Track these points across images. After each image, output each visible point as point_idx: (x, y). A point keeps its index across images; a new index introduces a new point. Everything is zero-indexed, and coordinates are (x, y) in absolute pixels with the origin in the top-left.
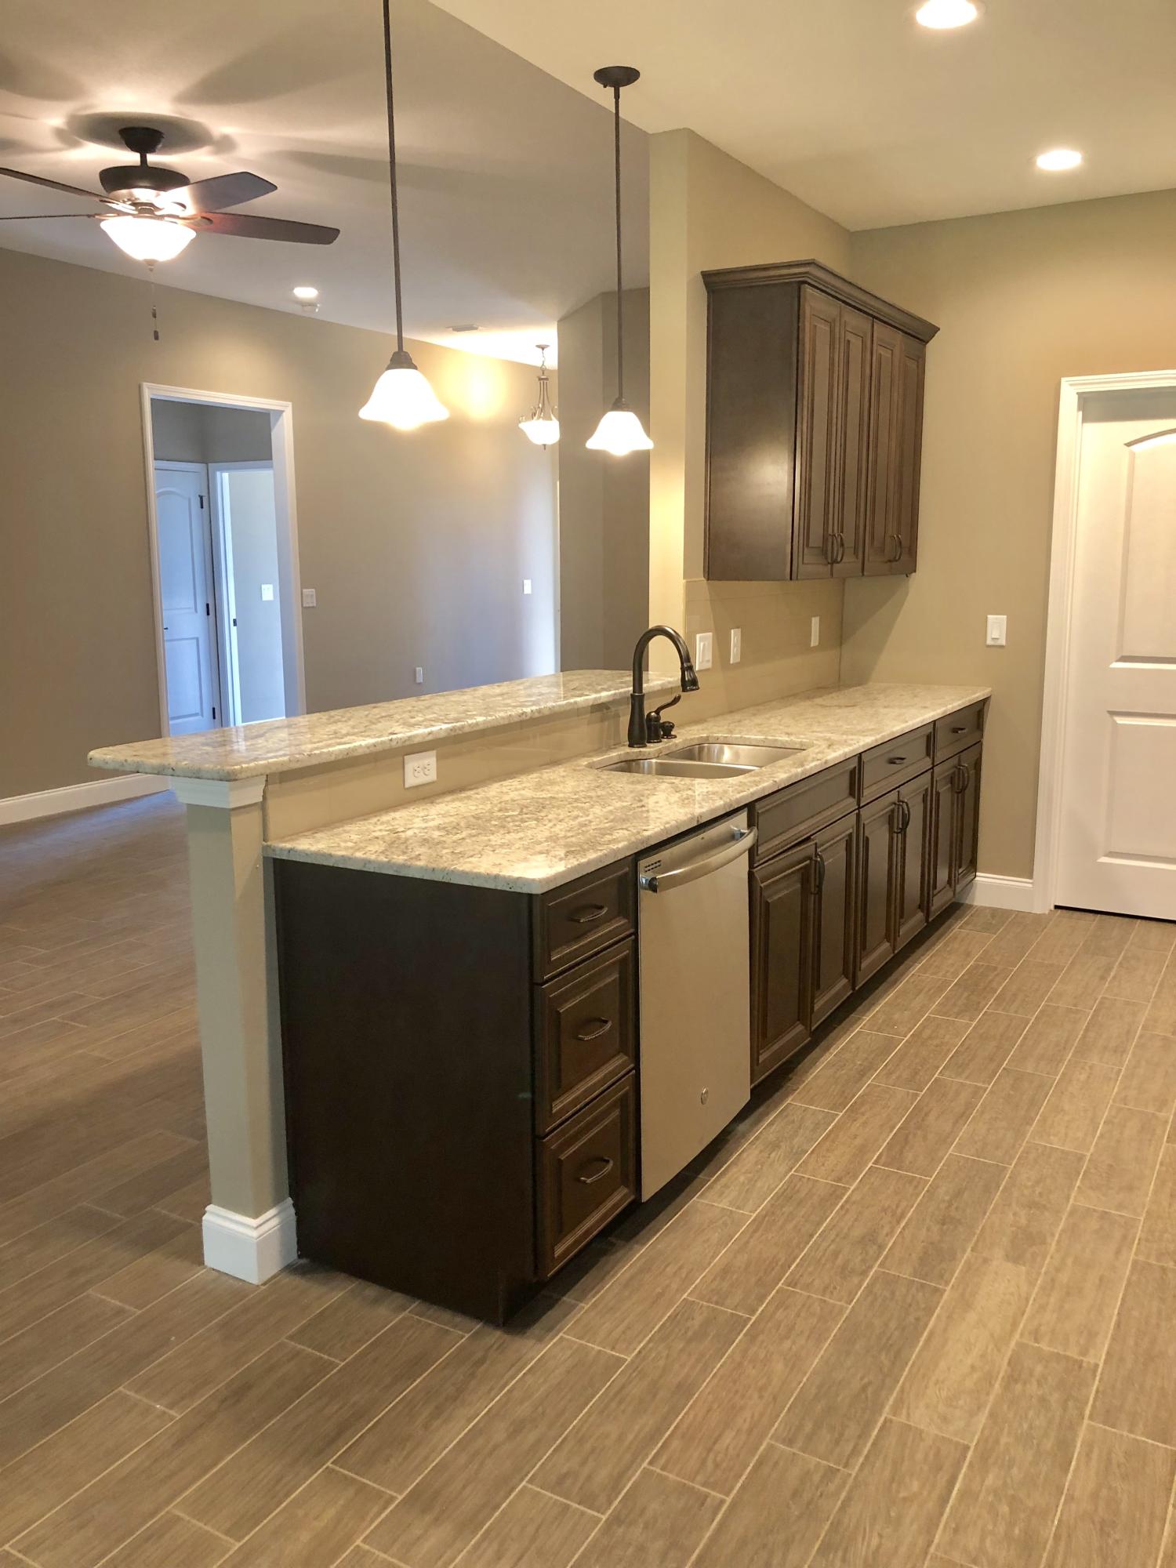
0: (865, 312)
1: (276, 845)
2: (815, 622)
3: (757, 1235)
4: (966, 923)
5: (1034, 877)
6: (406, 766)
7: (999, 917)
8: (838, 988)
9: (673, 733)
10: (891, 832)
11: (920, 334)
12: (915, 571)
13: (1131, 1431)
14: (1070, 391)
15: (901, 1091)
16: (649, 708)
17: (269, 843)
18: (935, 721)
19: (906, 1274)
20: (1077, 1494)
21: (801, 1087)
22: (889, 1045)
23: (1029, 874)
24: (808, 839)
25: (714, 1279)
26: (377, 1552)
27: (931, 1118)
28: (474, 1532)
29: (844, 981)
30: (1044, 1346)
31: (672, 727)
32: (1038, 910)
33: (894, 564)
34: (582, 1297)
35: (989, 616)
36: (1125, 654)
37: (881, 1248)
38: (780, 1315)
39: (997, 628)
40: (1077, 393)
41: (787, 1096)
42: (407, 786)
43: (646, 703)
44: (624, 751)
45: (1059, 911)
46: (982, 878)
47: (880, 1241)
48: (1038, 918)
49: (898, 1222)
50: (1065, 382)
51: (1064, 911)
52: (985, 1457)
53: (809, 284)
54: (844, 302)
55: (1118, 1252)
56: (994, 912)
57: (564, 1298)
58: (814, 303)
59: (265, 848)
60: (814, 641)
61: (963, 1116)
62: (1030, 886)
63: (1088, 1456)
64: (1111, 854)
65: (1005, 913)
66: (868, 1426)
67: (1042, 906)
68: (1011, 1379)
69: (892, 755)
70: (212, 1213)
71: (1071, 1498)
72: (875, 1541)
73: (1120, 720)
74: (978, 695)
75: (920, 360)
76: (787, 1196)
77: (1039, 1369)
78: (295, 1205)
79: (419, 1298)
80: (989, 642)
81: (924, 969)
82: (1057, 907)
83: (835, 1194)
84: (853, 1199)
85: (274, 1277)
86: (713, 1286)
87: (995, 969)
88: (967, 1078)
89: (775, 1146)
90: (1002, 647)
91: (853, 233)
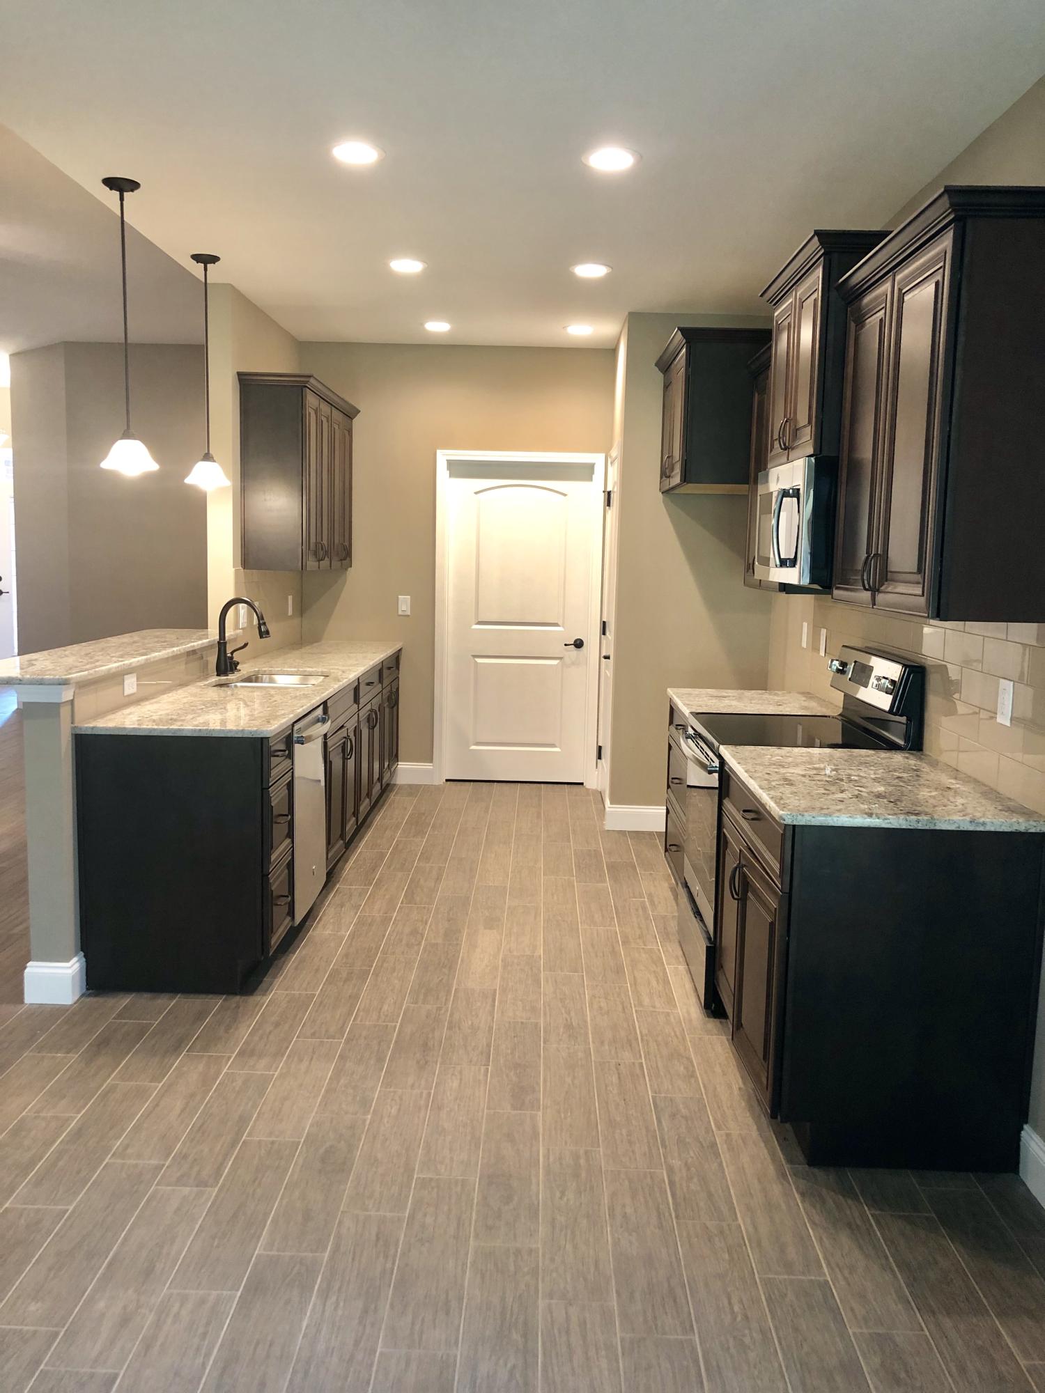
0: (327, 401)
1: (82, 725)
2: (290, 598)
3: (354, 940)
4: (396, 793)
5: (434, 760)
6: (125, 683)
7: (413, 789)
8: (351, 825)
9: (238, 668)
10: (369, 729)
11: (350, 414)
12: (351, 566)
13: (562, 971)
14: (443, 457)
15: (400, 874)
16: (229, 651)
17: (76, 725)
18: (382, 662)
19: (440, 941)
20: (547, 993)
21: (342, 879)
22: (382, 856)
23: (431, 761)
24: (342, 727)
25: (343, 958)
26: (238, 1072)
27: (422, 881)
28: (283, 1055)
29: (354, 818)
30: (515, 953)
31: (238, 663)
32: (436, 783)
33: (343, 561)
34: (275, 977)
35: (400, 597)
36: (480, 620)
37: (422, 935)
38: (385, 965)
39: (405, 604)
40: (447, 460)
41: (335, 885)
42: (125, 694)
43: (228, 645)
44: (215, 679)
45: (449, 783)
46: (402, 765)
47: (420, 932)
48: (437, 788)
49: (426, 924)
50: (439, 453)
51: (452, 782)
52: (504, 990)
53: (308, 388)
54: (321, 397)
55: (535, 918)
56: (410, 786)
57: (265, 979)
58: (311, 400)
59: (73, 728)
60: (290, 613)
61: (438, 879)
62: (432, 767)
63: (547, 981)
64: (478, 744)
65: (417, 787)
66: (449, 992)
67: (439, 780)
68: (505, 967)
69: (367, 681)
70: (31, 967)
71: (545, 995)
72: (470, 1023)
73: (479, 660)
74: (397, 647)
75: (350, 431)
76: (361, 922)
77: (516, 961)
78: (85, 956)
79: (178, 992)
80: (400, 613)
81: (383, 818)
82: (447, 780)
83: (386, 920)
84: (398, 919)
85: (78, 1000)
86: (344, 961)
87: (424, 814)
88: (433, 863)
89: (342, 906)
90: (408, 616)
91: (301, 342)
